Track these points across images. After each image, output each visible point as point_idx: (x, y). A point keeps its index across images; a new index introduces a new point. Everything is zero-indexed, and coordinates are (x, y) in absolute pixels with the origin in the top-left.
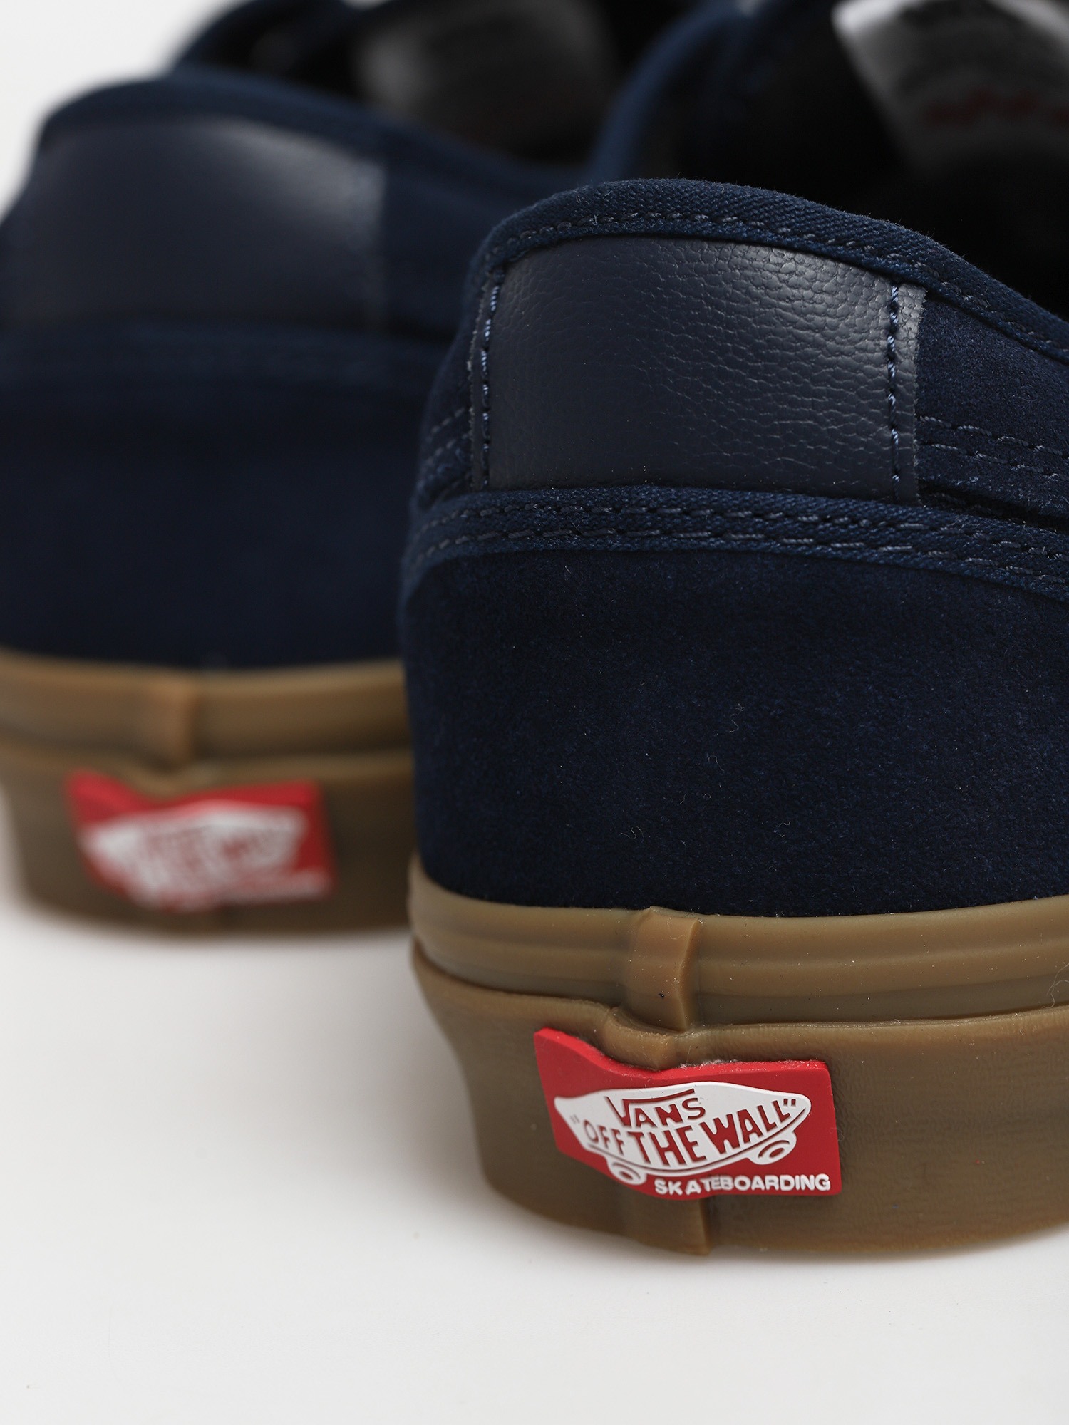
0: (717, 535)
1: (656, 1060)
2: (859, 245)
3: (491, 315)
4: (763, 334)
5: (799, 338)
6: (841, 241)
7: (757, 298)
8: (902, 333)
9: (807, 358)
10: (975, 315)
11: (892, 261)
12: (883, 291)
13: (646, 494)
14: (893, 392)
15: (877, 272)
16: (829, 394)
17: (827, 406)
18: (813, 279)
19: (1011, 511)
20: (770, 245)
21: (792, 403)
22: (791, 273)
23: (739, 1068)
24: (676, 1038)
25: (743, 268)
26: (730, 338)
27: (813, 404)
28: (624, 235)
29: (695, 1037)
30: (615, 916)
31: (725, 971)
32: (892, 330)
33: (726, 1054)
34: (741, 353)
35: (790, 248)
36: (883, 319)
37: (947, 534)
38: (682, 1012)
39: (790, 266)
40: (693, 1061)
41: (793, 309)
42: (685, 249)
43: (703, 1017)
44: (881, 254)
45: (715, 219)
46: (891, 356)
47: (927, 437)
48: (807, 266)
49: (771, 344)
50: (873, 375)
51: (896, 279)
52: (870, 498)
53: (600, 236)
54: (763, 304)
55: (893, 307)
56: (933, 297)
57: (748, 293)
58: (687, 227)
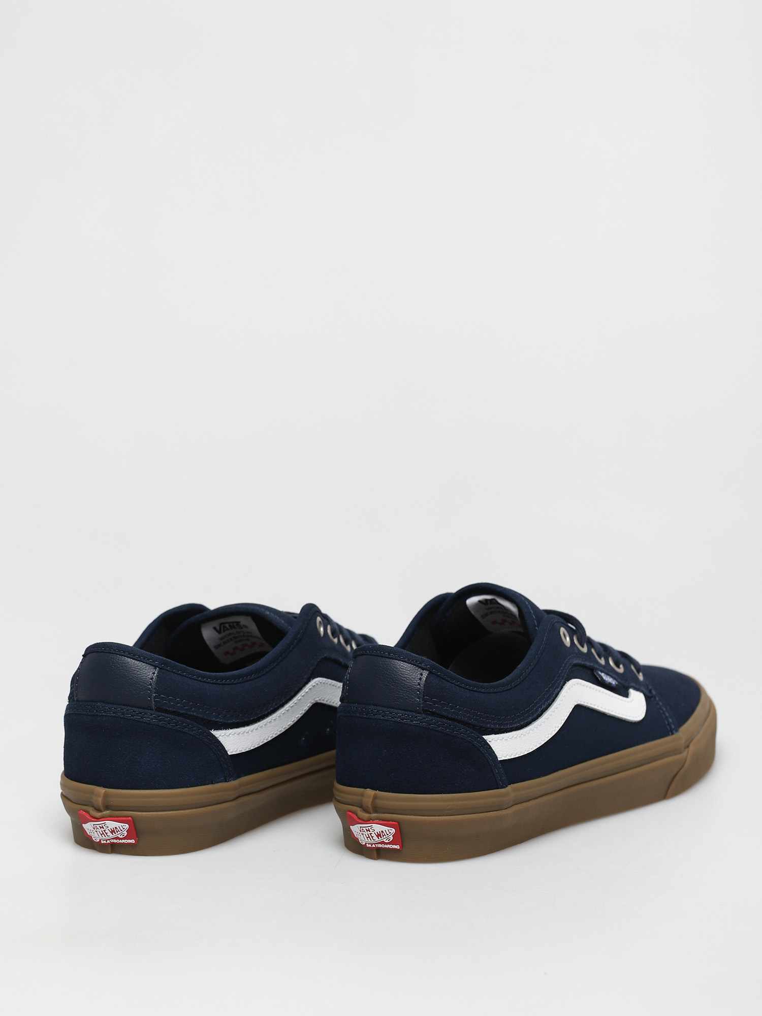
0: (383, 716)
1: (365, 819)
2: (416, 662)
3: (351, 667)
4: (395, 678)
5: (402, 679)
6: (413, 661)
7: (395, 670)
8: (422, 680)
9: (403, 683)
10: (440, 677)
11: (423, 665)
12: (421, 671)
13: (371, 707)
14: (419, 691)
15: (419, 667)
16: (406, 691)
17: (406, 693)
18: (406, 668)
19: (442, 717)
20: (399, 660)
21: (399, 692)
22: (402, 666)
23: (381, 822)
24: (370, 815)
25: (393, 664)
26: (389, 678)
27: (403, 693)
28: (373, 655)
29: (374, 815)
30: (362, 790)
31: (379, 802)
32: (420, 679)
33: (380, 819)
34: (391, 681)
35: (402, 661)
36: (419, 676)
37: (427, 720)
38: (371, 810)
39: (402, 665)
40: (373, 820)
41: (401, 674)
42: (384, 659)
43: (376, 811)
44: (420, 663)
45: (389, 654)
46: (419, 685)
47: (425, 701)
48: (405, 665)
49: (396, 680)
50: (415, 688)
51: (423, 669)
52: (413, 712)
53: (369, 655)
54: (396, 672)
55: (422, 675)
56: (430, 672)
57: (393, 669)
58: (383, 655)
